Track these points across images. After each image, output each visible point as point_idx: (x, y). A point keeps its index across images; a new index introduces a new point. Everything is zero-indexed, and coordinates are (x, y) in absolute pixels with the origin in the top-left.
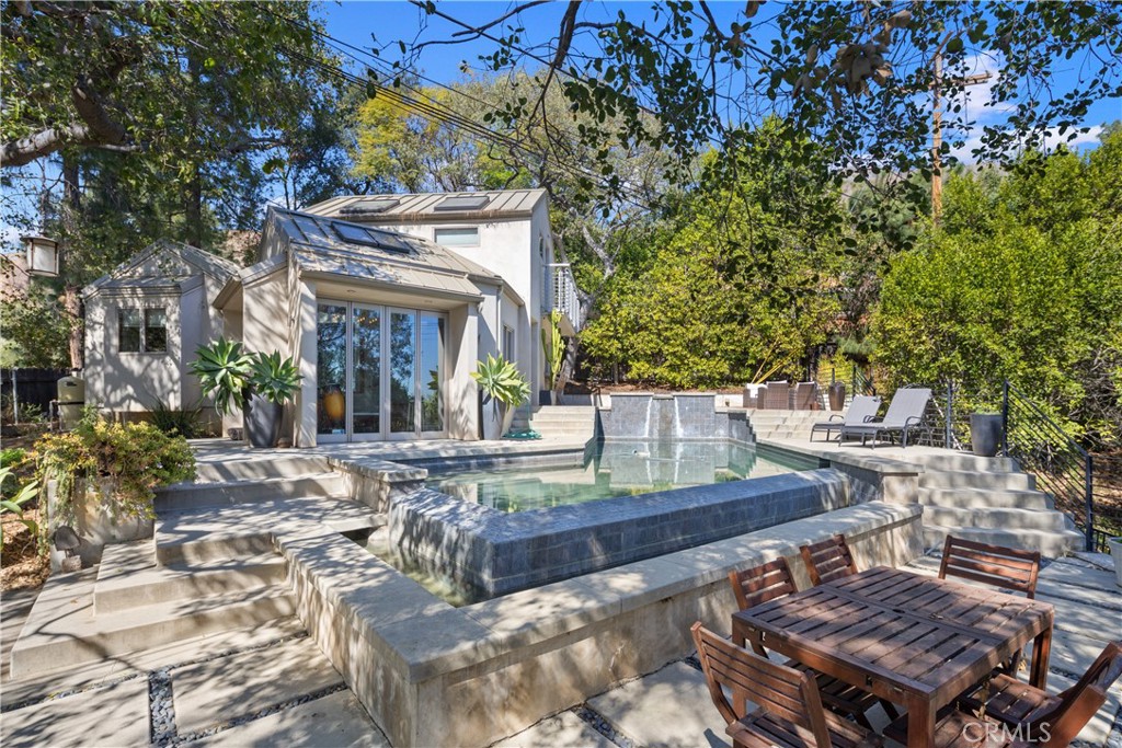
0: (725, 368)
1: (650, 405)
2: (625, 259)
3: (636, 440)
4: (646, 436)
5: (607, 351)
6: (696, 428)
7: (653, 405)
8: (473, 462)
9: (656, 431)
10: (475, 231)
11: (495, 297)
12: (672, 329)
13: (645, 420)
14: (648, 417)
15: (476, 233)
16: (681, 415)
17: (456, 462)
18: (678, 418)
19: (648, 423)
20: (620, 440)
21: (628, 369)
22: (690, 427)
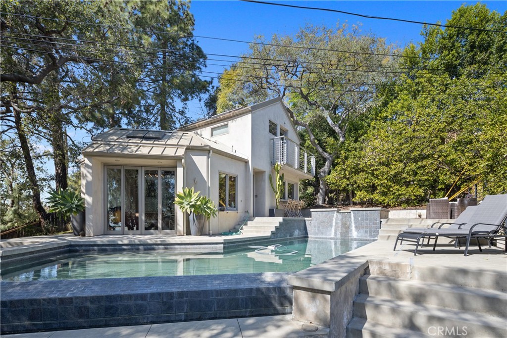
0: (420, 192)
1: (335, 217)
2: (350, 131)
3: (326, 238)
4: (332, 236)
5: (340, 186)
6: (366, 232)
7: (337, 217)
8: (141, 247)
9: (338, 233)
10: (227, 125)
11: (206, 157)
12: (379, 169)
13: (331, 226)
14: (334, 224)
15: (228, 127)
16: (355, 223)
17: (129, 247)
18: (353, 225)
19: (333, 228)
20: (317, 238)
21: (354, 195)
22: (361, 231)
